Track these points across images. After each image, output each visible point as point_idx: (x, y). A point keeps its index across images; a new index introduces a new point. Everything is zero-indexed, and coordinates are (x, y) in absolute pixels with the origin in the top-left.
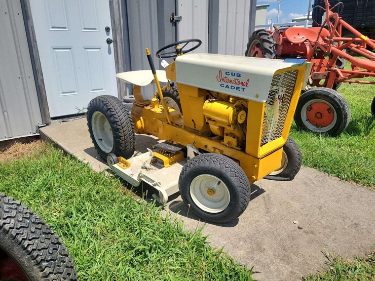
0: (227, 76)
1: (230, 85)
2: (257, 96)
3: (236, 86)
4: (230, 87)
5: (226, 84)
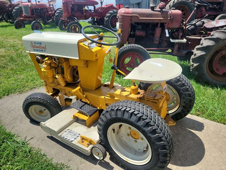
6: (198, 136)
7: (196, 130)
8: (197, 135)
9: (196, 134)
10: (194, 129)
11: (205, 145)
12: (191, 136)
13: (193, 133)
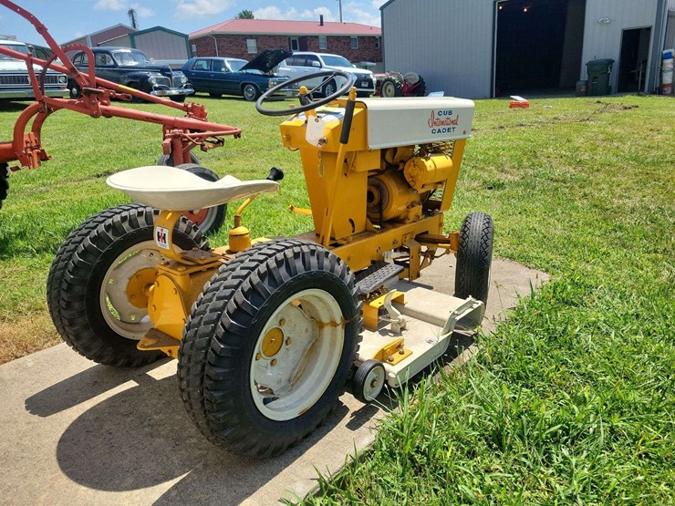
0: (439, 117)
2: (465, 133)
3: (447, 127)
5: (437, 128)
6: (136, 492)
7: (166, 496)
8: (142, 490)
9: (150, 489)
10: (174, 493)
11: (91, 492)
12: (148, 471)
13: (157, 481)
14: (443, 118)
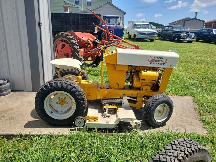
0: (154, 59)
1: (156, 63)
2: (171, 66)
3: (159, 63)
4: (156, 64)
5: (153, 63)
14: (157, 59)
